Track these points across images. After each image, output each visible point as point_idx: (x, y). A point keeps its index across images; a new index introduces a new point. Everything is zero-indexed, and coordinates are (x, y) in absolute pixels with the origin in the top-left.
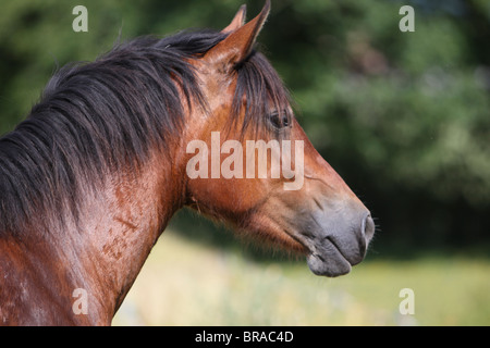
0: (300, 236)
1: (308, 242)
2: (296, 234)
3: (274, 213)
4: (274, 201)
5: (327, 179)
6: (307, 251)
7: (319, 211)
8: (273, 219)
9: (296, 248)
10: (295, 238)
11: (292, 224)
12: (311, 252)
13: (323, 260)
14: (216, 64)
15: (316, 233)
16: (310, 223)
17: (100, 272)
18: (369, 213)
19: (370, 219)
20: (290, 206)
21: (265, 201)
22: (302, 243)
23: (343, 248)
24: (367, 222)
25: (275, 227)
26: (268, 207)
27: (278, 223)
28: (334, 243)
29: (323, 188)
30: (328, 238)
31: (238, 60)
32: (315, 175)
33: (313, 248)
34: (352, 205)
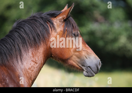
0: (81, 66)
1: (83, 68)
2: (80, 65)
3: (74, 60)
4: (74, 57)
5: (88, 51)
6: (83, 70)
7: (86, 59)
8: (74, 61)
9: (80, 69)
10: (80, 67)
11: (79, 63)
12: (84, 70)
13: (87, 72)
14: (59, 20)
15: (85, 65)
16: (84, 63)
17: (28, 75)
18: (100, 60)
19: (100, 62)
20: (78, 58)
21: (72, 56)
22: (82, 68)
23: (93, 69)
24: (99, 63)
25: (74, 64)
26: (72, 58)
27: (75, 62)
28: (90, 68)
29: (88, 53)
30: (89, 66)
31: (65, 19)
32: (85, 50)
33: (85, 69)
34: (95, 58)
